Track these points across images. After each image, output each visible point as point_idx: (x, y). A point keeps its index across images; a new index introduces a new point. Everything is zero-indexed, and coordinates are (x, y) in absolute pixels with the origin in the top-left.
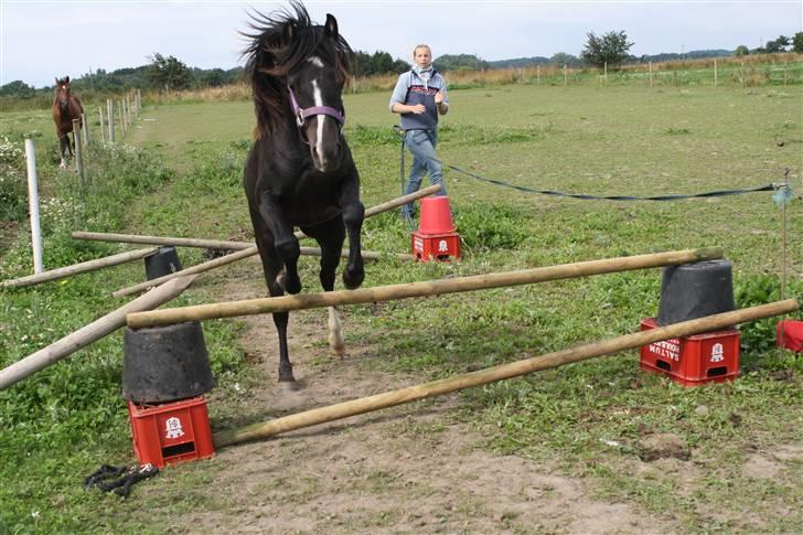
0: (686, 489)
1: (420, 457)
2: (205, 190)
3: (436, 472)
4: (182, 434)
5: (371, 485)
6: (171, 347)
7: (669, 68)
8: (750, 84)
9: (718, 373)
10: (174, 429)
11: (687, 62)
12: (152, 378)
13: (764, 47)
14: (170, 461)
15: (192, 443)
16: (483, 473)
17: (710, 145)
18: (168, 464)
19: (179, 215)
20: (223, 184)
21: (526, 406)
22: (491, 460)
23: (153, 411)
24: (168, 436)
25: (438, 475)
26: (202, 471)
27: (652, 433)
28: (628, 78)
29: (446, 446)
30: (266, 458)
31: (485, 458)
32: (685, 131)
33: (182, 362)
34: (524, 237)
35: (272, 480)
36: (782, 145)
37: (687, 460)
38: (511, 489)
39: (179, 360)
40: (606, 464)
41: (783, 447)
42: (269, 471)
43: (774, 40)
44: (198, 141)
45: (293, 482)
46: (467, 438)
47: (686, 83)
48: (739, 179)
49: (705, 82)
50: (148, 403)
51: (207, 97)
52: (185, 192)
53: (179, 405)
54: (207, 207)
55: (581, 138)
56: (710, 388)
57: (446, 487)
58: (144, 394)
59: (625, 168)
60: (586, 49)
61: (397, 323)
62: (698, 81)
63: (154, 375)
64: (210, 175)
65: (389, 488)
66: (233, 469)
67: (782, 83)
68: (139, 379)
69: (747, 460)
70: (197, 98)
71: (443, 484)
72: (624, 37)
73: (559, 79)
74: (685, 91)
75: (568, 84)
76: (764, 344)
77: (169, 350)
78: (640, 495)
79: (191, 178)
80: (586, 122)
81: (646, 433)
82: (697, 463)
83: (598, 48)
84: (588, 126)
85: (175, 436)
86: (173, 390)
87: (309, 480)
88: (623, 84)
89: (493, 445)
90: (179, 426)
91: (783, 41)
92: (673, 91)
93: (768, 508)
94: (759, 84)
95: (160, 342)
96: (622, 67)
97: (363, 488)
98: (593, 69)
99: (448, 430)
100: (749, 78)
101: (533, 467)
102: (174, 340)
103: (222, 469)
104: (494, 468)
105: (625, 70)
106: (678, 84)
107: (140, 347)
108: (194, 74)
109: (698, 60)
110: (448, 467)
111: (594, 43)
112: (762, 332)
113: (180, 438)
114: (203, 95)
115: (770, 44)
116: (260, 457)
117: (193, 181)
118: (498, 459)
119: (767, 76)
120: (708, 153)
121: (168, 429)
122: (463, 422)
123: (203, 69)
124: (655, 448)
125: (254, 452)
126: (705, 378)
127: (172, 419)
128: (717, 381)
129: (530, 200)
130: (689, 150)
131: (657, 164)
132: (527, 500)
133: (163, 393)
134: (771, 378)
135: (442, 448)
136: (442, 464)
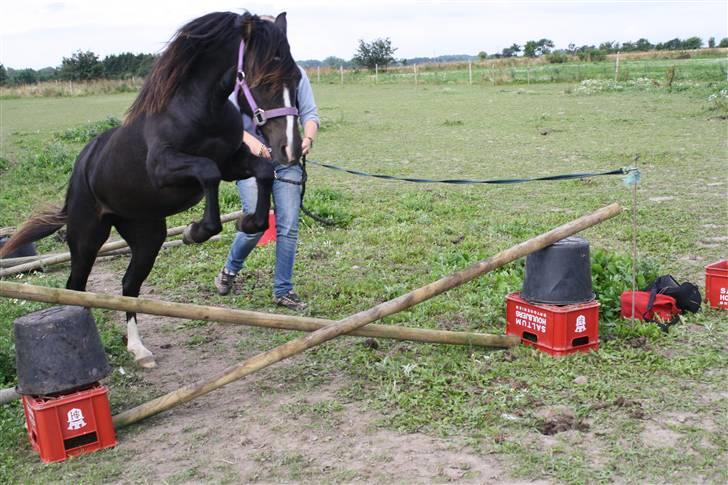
0: (596, 461)
1: (327, 439)
2: (40, 177)
3: (348, 455)
4: (84, 424)
5: (287, 471)
6: (65, 336)
7: (428, 69)
8: (499, 83)
9: (581, 342)
10: (76, 420)
11: (443, 64)
12: (49, 369)
13: (501, 53)
14: (72, 453)
15: (94, 434)
16: (396, 453)
17: (483, 134)
18: (71, 457)
19: (20, 201)
20: (58, 172)
21: (415, 382)
22: (398, 439)
23: (52, 403)
24: (70, 428)
25: (352, 458)
26: (107, 463)
27: (543, 404)
28: (394, 78)
29: (349, 425)
30: (172, 446)
31: (391, 438)
32: (459, 122)
33: (77, 350)
34: (353, 217)
35: (184, 470)
36: (545, 134)
37: (587, 432)
38: (428, 469)
39: (75, 348)
40: (511, 439)
41: (670, 414)
42: (179, 460)
43: (509, 47)
44: (23, 132)
45: (206, 471)
46: (367, 417)
47: (446, 82)
48: (520, 163)
49: (461, 81)
50: (47, 395)
51: (23, 93)
52: (22, 180)
53: (79, 396)
54: (45, 193)
55: (371, 129)
56: (578, 356)
57: (365, 471)
58: (42, 386)
59: (418, 154)
60: (357, 53)
61: (261, 302)
62: (455, 81)
63: (50, 366)
64: (43, 164)
65: (308, 474)
66: (139, 459)
67: (526, 82)
68: (35, 371)
69: (643, 429)
70: (14, 94)
71: (359, 467)
72: (389, 43)
73: (337, 78)
74: (448, 89)
75: (345, 83)
76: (609, 314)
77: (64, 339)
78: (555, 470)
79: (26, 166)
80: (369, 115)
81: (537, 406)
82: (598, 435)
83: (367, 51)
84: (371, 119)
85: (77, 427)
86: (71, 378)
87: (223, 468)
88: (391, 83)
89: (396, 423)
90: (81, 417)
91: (516, 48)
92: (437, 89)
93: (681, 477)
94: (507, 83)
95: (53, 331)
96: (389, 68)
97: (280, 476)
98: (365, 70)
99: (346, 409)
100: (498, 78)
101: (443, 445)
102: (67, 328)
103: (129, 459)
104: (405, 447)
105: (391, 72)
106: (438, 83)
107: (34, 339)
108: (8, 74)
109: (450, 63)
110: (358, 448)
111: (364, 49)
112: (606, 303)
113: (82, 429)
114: (18, 91)
115: (506, 51)
116: (164, 445)
117: (28, 169)
118: (404, 438)
119: (513, 76)
120: (485, 141)
121: (70, 420)
122: (357, 400)
123: (15, 69)
124: (549, 420)
125: (157, 441)
126: (570, 347)
127: (74, 410)
128: (582, 349)
129: (345, 183)
130: (467, 139)
131: (445, 151)
132: (450, 480)
133: (61, 383)
134: (629, 346)
135: (346, 428)
136: (351, 445)
